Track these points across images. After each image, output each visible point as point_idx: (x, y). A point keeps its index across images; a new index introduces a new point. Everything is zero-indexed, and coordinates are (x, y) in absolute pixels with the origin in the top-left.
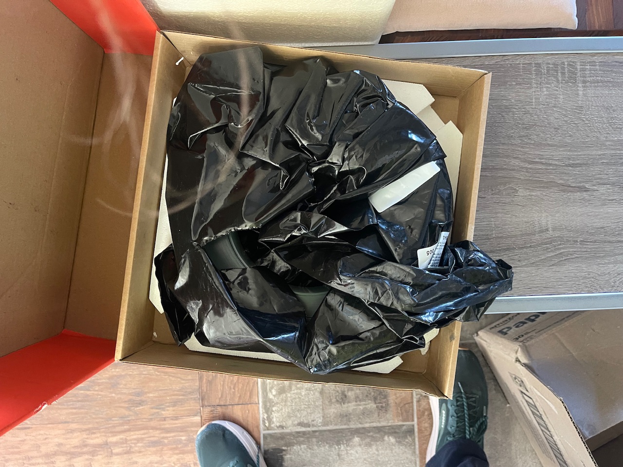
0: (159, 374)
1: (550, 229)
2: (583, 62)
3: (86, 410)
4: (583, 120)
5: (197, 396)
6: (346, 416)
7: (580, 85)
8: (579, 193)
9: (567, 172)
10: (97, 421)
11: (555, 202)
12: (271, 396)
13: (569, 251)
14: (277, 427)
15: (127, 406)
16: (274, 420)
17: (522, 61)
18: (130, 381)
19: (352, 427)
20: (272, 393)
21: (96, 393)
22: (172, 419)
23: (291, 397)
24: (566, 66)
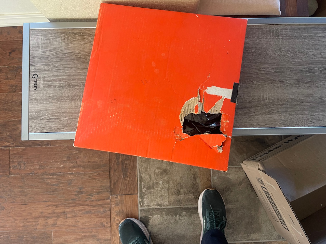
0: (91, 179)
1: (268, 99)
2: (282, 28)
3: (56, 196)
4: (282, 53)
5: (109, 190)
6: (180, 201)
7: (280, 38)
8: (280, 84)
9: (275, 75)
10: (61, 201)
11: (269, 88)
12: (144, 191)
13: (276, 109)
14: (146, 205)
15: (75, 194)
16: (145, 202)
17: (255, 27)
18: (77, 182)
19: (182, 207)
20: (144, 189)
21: (61, 187)
22: (96, 201)
23: (153, 191)
24: (274, 30)
